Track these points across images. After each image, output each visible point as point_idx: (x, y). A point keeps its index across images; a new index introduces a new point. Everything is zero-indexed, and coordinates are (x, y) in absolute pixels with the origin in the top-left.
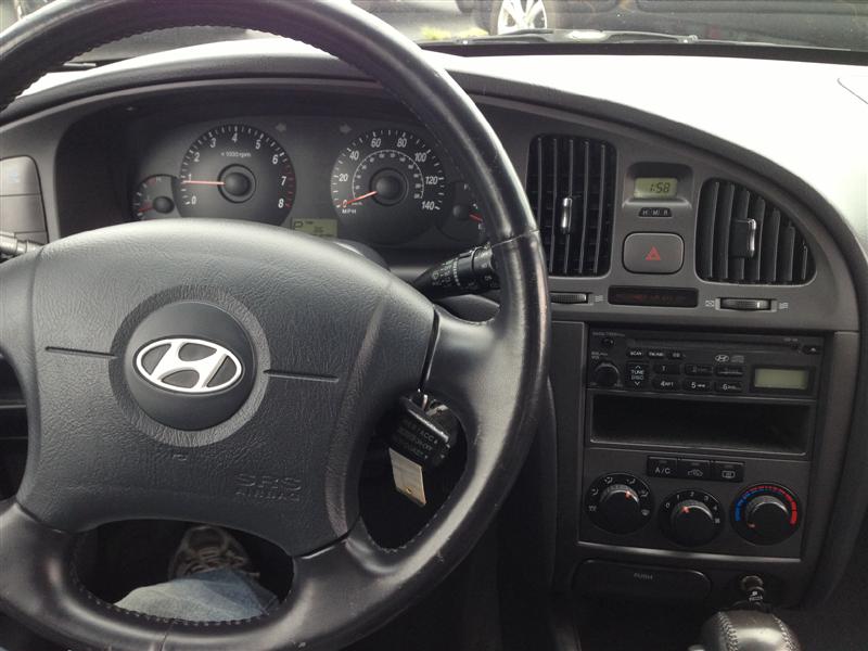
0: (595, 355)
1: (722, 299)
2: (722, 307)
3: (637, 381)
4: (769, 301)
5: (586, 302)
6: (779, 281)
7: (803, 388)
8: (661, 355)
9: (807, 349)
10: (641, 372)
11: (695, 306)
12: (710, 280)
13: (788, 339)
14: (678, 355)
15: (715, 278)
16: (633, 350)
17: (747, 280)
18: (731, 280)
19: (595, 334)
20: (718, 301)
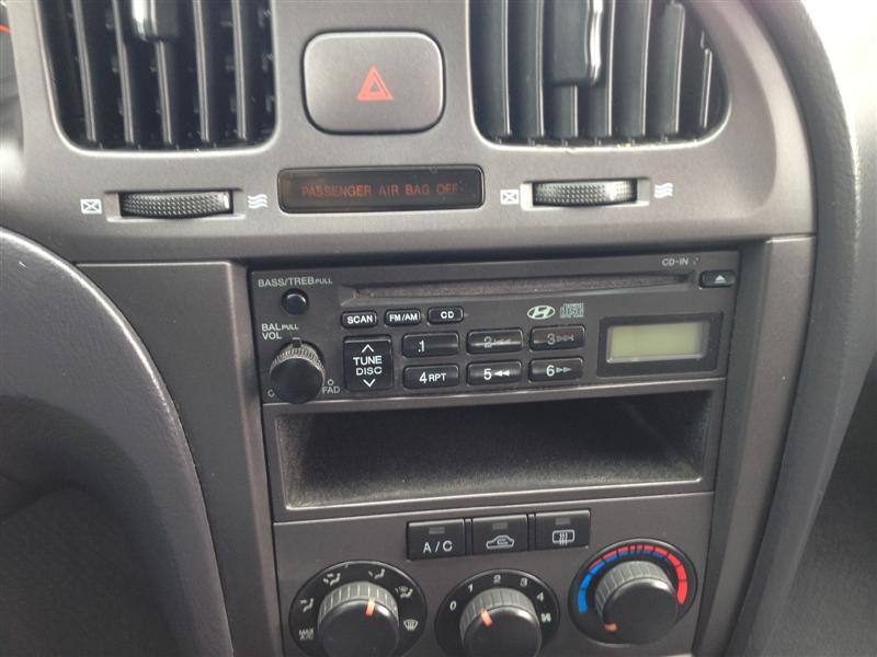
0: (270, 331)
1: (535, 185)
2: (536, 203)
3: (369, 378)
4: (633, 182)
5: (230, 211)
6: (652, 136)
7: (699, 356)
8: (414, 317)
9: (705, 280)
10: (377, 359)
11: (478, 203)
12: (508, 140)
13: (669, 262)
14: (450, 315)
15: (517, 138)
16: (352, 312)
17: (585, 137)
18: (552, 138)
19: (261, 283)
20: (527, 190)
